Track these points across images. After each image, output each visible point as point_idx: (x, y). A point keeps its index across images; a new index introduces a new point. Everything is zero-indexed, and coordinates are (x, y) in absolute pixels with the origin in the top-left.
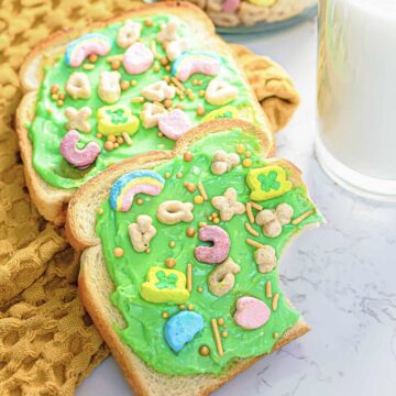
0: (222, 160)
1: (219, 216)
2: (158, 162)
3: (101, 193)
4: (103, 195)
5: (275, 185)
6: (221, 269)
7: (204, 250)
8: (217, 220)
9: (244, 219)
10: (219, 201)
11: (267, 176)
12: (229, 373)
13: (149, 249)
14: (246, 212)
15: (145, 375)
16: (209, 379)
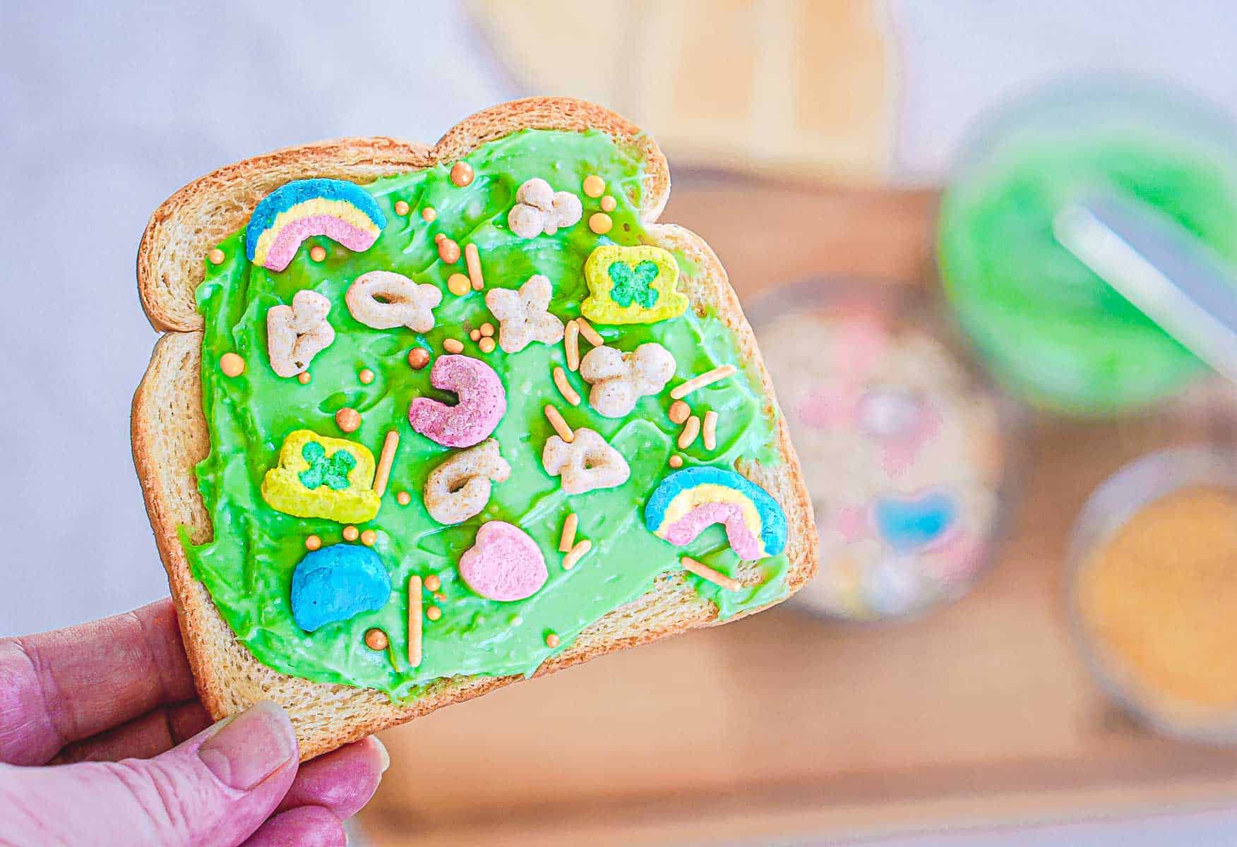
0: (536, 205)
1: (496, 336)
2: (390, 169)
3: (238, 208)
4: (239, 216)
5: (647, 297)
6: (461, 465)
7: (431, 412)
8: (488, 345)
9: (557, 356)
10: (503, 302)
11: (633, 269)
12: (423, 699)
13: (308, 375)
14: (563, 340)
15: (225, 660)
16: (374, 704)
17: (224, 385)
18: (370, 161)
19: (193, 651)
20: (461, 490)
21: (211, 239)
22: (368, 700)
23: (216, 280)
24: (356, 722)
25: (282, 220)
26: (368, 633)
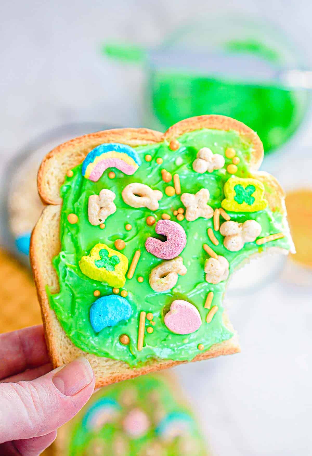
0: (205, 159)
1: (184, 214)
2: (144, 142)
3: (80, 155)
4: (81, 158)
5: (250, 200)
6: (167, 267)
7: (155, 243)
8: (181, 217)
9: (210, 224)
10: (188, 199)
11: (244, 188)
12: (144, 368)
13: (104, 225)
14: (213, 218)
15: (61, 344)
16: (123, 368)
17: (69, 227)
18: (136, 139)
19: (48, 339)
20: (165, 277)
21: (68, 167)
22: (120, 366)
23: (68, 183)
24: (114, 375)
25: (97, 159)
26: (121, 337)
